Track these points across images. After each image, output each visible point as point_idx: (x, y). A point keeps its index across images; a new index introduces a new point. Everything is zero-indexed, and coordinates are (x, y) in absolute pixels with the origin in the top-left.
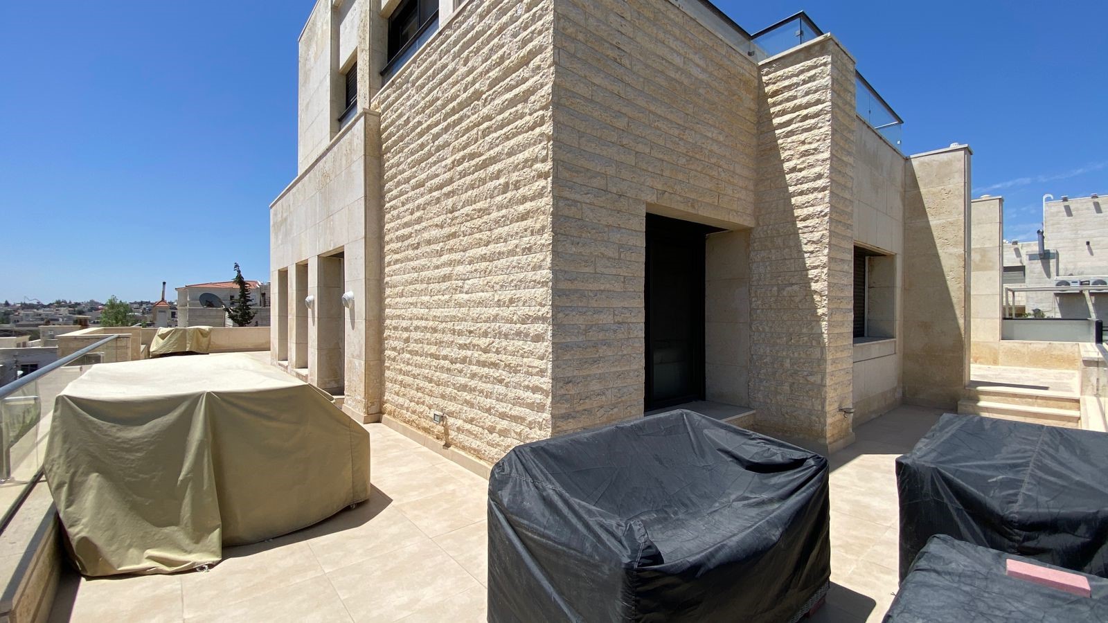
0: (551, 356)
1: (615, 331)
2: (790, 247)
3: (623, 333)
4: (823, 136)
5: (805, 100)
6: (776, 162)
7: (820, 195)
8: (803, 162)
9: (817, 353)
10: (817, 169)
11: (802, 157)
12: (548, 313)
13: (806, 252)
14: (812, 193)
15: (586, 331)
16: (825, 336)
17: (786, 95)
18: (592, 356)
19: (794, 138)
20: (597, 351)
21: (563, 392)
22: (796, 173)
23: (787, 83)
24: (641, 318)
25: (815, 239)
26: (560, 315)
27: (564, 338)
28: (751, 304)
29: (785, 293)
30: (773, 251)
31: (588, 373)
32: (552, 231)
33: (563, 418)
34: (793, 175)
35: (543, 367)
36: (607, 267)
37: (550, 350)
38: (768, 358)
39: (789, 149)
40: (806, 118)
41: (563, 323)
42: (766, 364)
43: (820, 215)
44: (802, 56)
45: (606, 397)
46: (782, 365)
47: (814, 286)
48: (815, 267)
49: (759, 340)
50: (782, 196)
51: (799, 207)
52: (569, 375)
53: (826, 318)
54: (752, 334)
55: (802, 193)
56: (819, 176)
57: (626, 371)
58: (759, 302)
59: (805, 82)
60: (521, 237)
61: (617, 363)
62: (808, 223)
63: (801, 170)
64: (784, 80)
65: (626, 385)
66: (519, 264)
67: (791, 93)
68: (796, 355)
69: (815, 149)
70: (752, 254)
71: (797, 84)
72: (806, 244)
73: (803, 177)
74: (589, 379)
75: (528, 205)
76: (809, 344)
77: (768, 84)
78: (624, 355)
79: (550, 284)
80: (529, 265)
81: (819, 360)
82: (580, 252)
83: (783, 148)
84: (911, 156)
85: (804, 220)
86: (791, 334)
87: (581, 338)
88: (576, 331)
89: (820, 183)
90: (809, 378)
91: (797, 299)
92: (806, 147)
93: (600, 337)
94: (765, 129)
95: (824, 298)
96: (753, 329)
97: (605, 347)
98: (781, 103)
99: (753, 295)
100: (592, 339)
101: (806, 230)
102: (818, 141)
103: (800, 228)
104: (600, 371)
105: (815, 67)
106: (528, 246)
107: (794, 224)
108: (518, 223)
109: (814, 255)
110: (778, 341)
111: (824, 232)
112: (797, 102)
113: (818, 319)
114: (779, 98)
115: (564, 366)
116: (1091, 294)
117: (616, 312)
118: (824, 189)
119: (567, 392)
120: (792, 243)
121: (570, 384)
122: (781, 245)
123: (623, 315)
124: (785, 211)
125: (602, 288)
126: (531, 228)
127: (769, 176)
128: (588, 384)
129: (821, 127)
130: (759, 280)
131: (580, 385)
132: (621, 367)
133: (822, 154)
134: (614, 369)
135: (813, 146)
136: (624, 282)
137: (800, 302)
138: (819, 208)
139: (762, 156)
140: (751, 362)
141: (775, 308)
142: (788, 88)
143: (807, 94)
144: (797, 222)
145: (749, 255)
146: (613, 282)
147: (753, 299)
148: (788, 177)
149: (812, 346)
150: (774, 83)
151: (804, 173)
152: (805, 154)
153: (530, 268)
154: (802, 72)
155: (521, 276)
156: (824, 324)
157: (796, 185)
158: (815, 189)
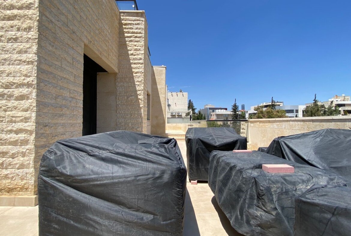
0: (35, 108)
1: (70, 102)
2: (131, 82)
3: (74, 103)
4: (142, 45)
5: (136, 31)
6: (126, 50)
7: (141, 66)
8: (135, 53)
9: (140, 120)
10: (140, 56)
11: (135, 50)
12: (33, 81)
13: (137, 85)
14: (138, 64)
15: (56, 98)
16: (143, 114)
17: (130, 26)
18: (59, 113)
19: (132, 43)
20: (62, 110)
21: (42, 131)
22: (133, 56)
23: (130, 22)
24: (82, 98)
25: (139, 81)
26: (42, 84)
27: (44, 99)
28: (116, 103)
29: (129, 99)
30: (125, 83)
31: (57, 122)
32: (38, 31)
33: (42, 147)
34: (132, 56)
35: (27, 116)
36: (67, 66)
37: (35, 105)
38: (123, 123)
39: (131, 47)
40: (136, 37)
41: (43, 89)
42: (122, 125)
43: (141, 72)
44: (135, 15)
45: (66, 136)
46: (128, 125)
47: (139, 97)
48: (139, 90)
49: (120, 117)
50: (128, 63)
51: (134, 68)
52: (47, 122)
53: (143, 108)
54: (117, 114)
55: (135, 64)
56: (141, 59)
57: (75, 123)
58: (120, 102)
59: (136, 24)
60: (6, 31)
61: (71, 118)
62: (137, 74)
63: (135, 55)
64: (129, 21)
65: (74, 130)
66: (4, 48)
67: (131, 26)
68: (133, 121)
69: (139, 49)
70: (117, 83)
71: (133, 24)
72: (136, 82)
73: (135, 58)
74: (57, 125)
75: (15, 12)
76: (137, 117)
77: (123, 20)
78: (74, 115)
79: (36, 63)
80: (14, 50)
81: (141, 123)
82: (54, 52)
83: (128, 45)
84: (153, 66)
85: (136, 73)
86: (131, 114)
87: (53, 101)
88: (51, 96)
89: (141, 61)
90: (137, 129)
91: (134, 101)
92: (136, 47)
93: (63, 103)
94: (122, 36)
95: (142, 101)
96: (118, 112)
97: (66, 109)
98: (128, 29)
99: (117, 99)
100: (59, 103)
101: (136, 77)
102: (140, 46)
103: (134, 76)
104: (63, 122)
105: (139, 20)
106: (14, 37)
107: (132, 74)
108: (4, 22)
109: (139, 86)
110: (127, 117)
111: (142, 79)
112: (134, 30)
113: (140, 108)
114: (127, 27)
115: (44, 116)
116: (177, 115)
117: (71, 92)
118: (142, 64)
119: (45, 132)
120: (132, 81)
121: (47, 127)
122: (128, 81)
123: (74, 94)
124: (129, 69)
125: (65, 76)
126: (18, 26)
127: (123, 55)
128: (57, 128)
129: (141, 42)
130: (120, 93)
131: (52, 128)
132: (73, 121)
133: (141, 52)
134: (69, 122)
135: (139, 48)
136: (75, 77)
137: (135, 102)
138: (141, 70)
139: (121, 46)
140: (116, 125)
141: (126, 104)
142: (130, 24)
143: (137, 29)
144: (133, 74)
145: (116, 84)
146: (70, 75)
147: (118, 101)
148: (130, 56)
149: (138, 118)
150: (125, 21)
151: (136, 57)
152: (136, 50)
153: (15, 51)
154: (135, 20)
155: (7, 56)
156: (142, 110)
157: (133, 60)
158: (139, 63)
